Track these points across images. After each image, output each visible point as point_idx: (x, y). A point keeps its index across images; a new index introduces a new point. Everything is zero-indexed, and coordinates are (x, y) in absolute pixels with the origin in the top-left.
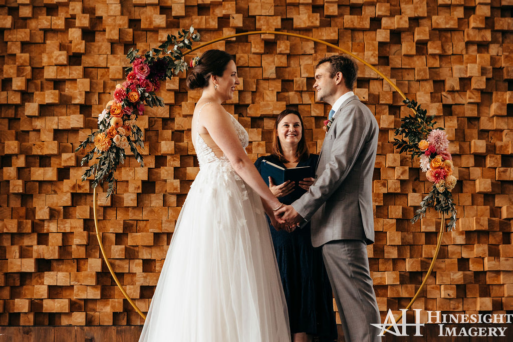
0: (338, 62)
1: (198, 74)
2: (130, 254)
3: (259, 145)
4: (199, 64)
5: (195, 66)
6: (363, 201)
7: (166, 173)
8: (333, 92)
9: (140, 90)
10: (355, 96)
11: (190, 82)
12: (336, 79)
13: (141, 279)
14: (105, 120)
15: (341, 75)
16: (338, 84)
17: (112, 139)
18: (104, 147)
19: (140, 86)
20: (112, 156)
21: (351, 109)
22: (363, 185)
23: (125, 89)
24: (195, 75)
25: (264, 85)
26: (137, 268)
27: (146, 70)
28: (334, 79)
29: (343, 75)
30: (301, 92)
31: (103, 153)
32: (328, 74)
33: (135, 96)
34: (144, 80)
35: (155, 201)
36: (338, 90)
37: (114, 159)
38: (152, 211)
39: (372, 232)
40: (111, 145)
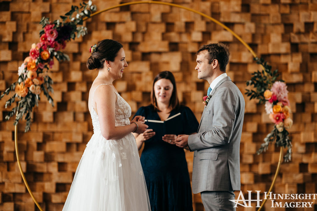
0: (214, 51)
1: (95, 59)
2: (48, 158)
3: (147, 75)
4: (96, 51)
5: (93, 52)
6: (231, 161)
7: (75, 96)
8: (211, 74)
9: (50, 50)
10: (227, 77)
11: (89, 64)
12: (213, 64)
13: (57, 177)
14: (23, 74)
15: (216, 61)
16: (215, 69)
17: (28, 88)
18: (23, 94)
19: (50, 47)
20: (29, 100)
21: (224, 90)
22: (232, 149)
23: (38, 49)
24: (93, 60)
25: (152, 27)
26: (53, 168)
27: (55, 34)
28: (211, 65)
29: (219, 62)
30: (180, 33)
31: (22, 98)
32: (207, 61)
33: (46, 55)
34: (53, 42)
35: (67, 117)
36: (215, 73)
37: (31, 103)
38: (65, 125)
39: (238, 184)
40: (28, 93)
